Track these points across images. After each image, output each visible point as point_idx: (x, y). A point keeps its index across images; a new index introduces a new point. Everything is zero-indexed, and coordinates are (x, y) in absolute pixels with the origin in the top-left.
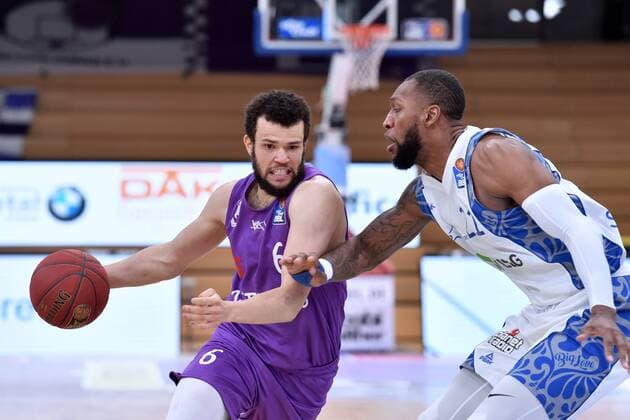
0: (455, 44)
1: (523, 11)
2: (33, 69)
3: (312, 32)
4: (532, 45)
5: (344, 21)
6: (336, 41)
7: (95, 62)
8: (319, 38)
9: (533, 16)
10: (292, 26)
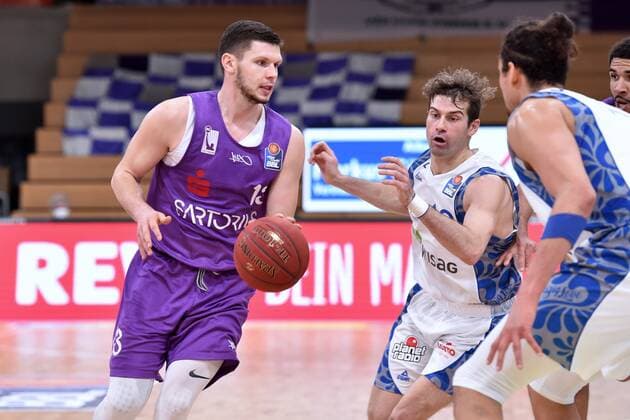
2: (411, 32)
7: (475, 24)
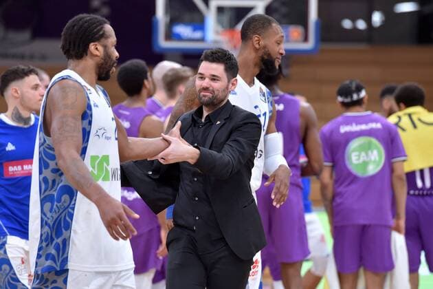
0: (310, 45)
1: (354, 20)
3: (198, 35)
4: (363, 46)
5: (223, 27)
6: (216, 42)
8: (202, 40)
9: (361, 25)
10: (183, 30)
